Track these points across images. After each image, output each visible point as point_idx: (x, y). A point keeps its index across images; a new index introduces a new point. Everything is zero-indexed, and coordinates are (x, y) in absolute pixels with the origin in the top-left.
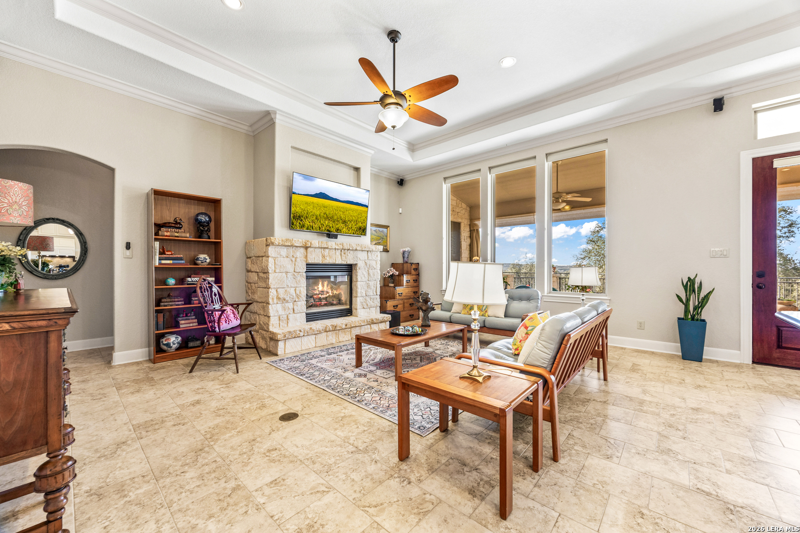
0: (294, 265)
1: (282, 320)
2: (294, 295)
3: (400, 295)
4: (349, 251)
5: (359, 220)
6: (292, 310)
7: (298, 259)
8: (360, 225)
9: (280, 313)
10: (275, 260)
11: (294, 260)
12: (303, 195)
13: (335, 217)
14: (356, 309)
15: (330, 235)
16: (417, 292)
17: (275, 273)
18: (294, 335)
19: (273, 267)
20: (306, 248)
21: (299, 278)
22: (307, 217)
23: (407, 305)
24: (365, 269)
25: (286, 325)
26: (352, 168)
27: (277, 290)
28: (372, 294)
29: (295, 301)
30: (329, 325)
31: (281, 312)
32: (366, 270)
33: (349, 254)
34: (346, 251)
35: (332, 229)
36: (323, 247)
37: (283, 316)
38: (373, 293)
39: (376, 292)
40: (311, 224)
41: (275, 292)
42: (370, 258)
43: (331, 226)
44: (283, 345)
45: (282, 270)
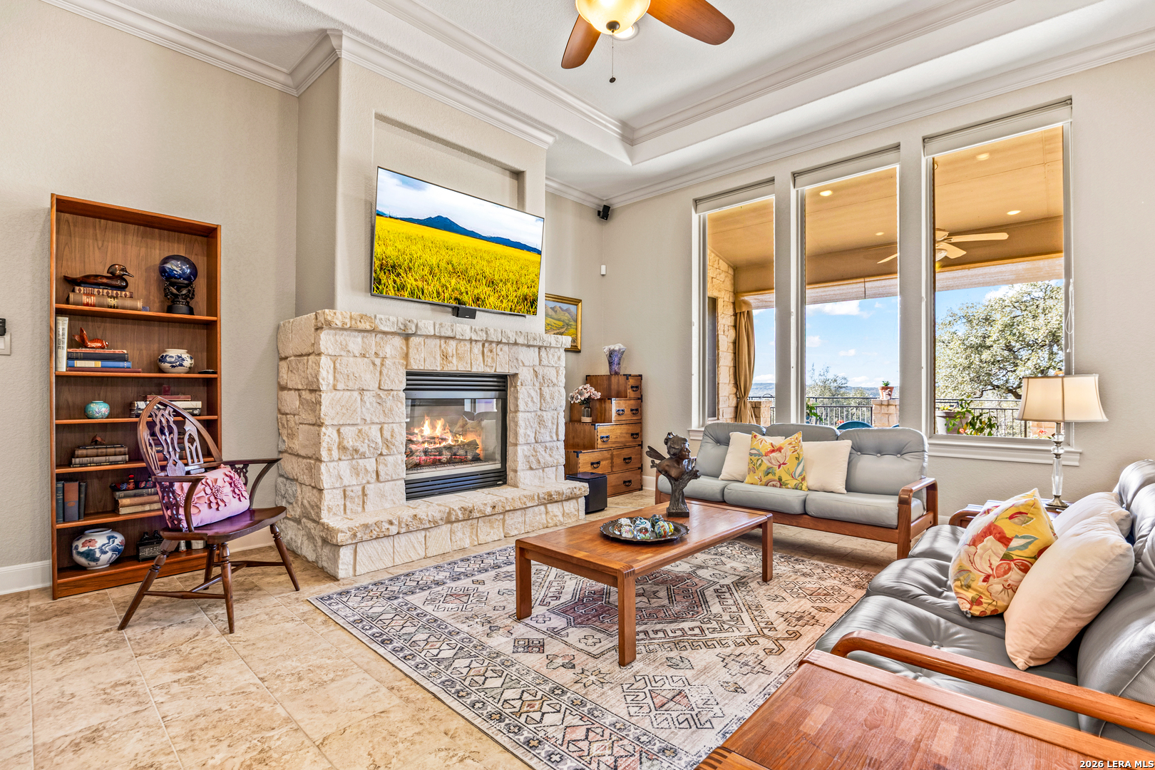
0: (378, 374)
1: (352, 498)
2: (379, 440)
3: (605, 439)
4: (500, 346)
5: (523, 280)
6: (374, 475)
7: (387, 362)
8: (525, 290)
9: (346, 482)
10: (334, 363)
11: (379, 363)
12: (402, 219)
13: (472, 273)
14: (516, 471)
15: (460, 310)
16: (637, 434)
17: (335, 392)
18: (377, 534)
19: (331, 378)
20: (407, 337)
21: (389, 403)
22: (410, 269)
23: (618, 461)
24: (534, 385)
25: (360, 509)
26: (508, 172)
27: (338, 431)
28: (548, 439)
29: (381, 454)
30: (456, 508)
31: (349, 479)
32: (537, 388)
33: (500, 353)
34: (494, 345)
35: (465, 298)
36: (443, 334)
37: (354, 488)
38: (551, 437)
39: (557, 435)
40: (420, 284)
41: (335, 435)
42: (545, 362)
43: (463, 290)
44: (352, 557)
45: (351, 385)
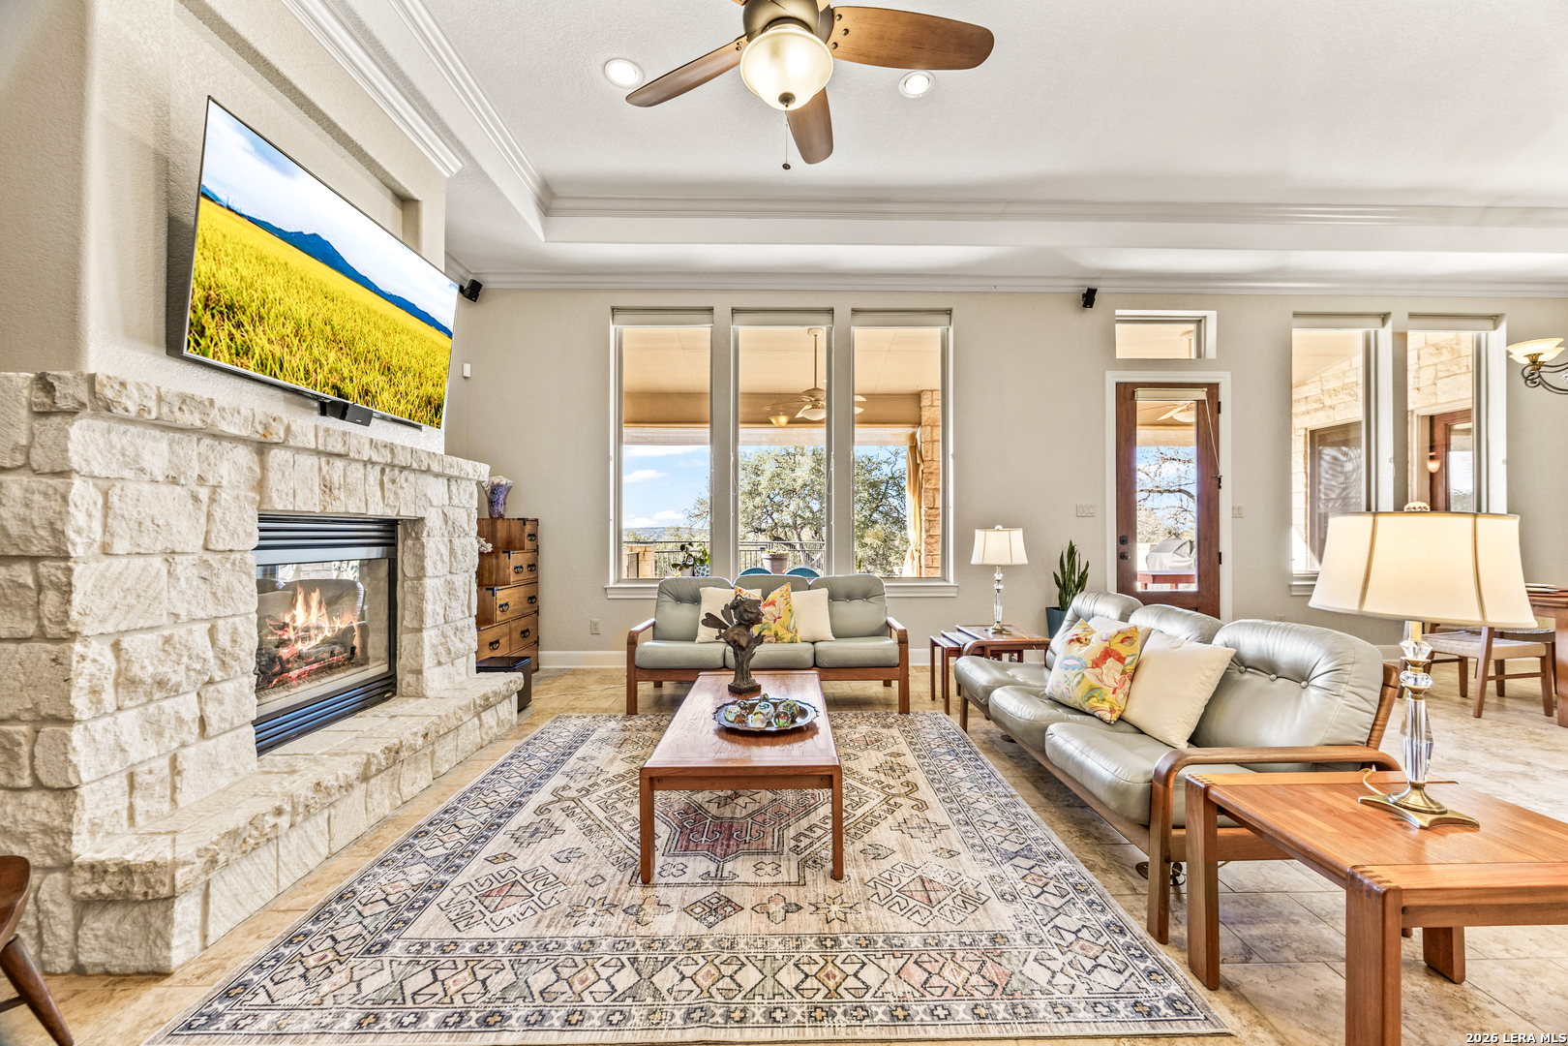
0: (203, 519)
1: (149, 786)
2: (210, 654)
3: (504, 606)
4: (405, 473)
6: (196, 728)
7: (225, 496)
8: (428, 389)
9: (134, 756)
10: (106, 495)
11: (207, 498)
12: (251, 219)
13: (361, 347)
14: (419, 672)
15: (336, 408)
16: (534, 597)
17: (107, 560)
18: (246, 841)
19: (97, 527)
20: (263, 449)
21: (225, 577)
22: (261, 319)
23: (516, 635)
24: (443, 535)
25: (166, 807)
26: (389, 192)
27: (116, 647)
28: (460, 615)
29: (211, 682)
30: (378, 752)
31: (141, 749)
32: (446, 539)
33: (405, 485)
34: (397, 471)
35: (349, 388)
36: (330, 449)
37: (154, 765)
38: (463, 612)
39: (469, 608)
40: (277, 350)
41: (108, 658)
42: (455, 501)
43: (346, 373)
44: (198, 912)
45: (146, 542)
